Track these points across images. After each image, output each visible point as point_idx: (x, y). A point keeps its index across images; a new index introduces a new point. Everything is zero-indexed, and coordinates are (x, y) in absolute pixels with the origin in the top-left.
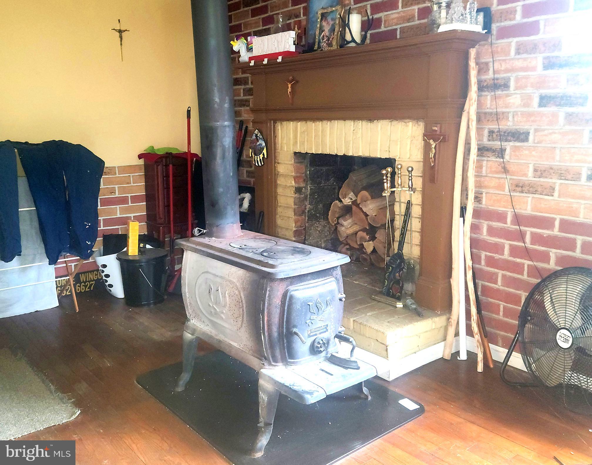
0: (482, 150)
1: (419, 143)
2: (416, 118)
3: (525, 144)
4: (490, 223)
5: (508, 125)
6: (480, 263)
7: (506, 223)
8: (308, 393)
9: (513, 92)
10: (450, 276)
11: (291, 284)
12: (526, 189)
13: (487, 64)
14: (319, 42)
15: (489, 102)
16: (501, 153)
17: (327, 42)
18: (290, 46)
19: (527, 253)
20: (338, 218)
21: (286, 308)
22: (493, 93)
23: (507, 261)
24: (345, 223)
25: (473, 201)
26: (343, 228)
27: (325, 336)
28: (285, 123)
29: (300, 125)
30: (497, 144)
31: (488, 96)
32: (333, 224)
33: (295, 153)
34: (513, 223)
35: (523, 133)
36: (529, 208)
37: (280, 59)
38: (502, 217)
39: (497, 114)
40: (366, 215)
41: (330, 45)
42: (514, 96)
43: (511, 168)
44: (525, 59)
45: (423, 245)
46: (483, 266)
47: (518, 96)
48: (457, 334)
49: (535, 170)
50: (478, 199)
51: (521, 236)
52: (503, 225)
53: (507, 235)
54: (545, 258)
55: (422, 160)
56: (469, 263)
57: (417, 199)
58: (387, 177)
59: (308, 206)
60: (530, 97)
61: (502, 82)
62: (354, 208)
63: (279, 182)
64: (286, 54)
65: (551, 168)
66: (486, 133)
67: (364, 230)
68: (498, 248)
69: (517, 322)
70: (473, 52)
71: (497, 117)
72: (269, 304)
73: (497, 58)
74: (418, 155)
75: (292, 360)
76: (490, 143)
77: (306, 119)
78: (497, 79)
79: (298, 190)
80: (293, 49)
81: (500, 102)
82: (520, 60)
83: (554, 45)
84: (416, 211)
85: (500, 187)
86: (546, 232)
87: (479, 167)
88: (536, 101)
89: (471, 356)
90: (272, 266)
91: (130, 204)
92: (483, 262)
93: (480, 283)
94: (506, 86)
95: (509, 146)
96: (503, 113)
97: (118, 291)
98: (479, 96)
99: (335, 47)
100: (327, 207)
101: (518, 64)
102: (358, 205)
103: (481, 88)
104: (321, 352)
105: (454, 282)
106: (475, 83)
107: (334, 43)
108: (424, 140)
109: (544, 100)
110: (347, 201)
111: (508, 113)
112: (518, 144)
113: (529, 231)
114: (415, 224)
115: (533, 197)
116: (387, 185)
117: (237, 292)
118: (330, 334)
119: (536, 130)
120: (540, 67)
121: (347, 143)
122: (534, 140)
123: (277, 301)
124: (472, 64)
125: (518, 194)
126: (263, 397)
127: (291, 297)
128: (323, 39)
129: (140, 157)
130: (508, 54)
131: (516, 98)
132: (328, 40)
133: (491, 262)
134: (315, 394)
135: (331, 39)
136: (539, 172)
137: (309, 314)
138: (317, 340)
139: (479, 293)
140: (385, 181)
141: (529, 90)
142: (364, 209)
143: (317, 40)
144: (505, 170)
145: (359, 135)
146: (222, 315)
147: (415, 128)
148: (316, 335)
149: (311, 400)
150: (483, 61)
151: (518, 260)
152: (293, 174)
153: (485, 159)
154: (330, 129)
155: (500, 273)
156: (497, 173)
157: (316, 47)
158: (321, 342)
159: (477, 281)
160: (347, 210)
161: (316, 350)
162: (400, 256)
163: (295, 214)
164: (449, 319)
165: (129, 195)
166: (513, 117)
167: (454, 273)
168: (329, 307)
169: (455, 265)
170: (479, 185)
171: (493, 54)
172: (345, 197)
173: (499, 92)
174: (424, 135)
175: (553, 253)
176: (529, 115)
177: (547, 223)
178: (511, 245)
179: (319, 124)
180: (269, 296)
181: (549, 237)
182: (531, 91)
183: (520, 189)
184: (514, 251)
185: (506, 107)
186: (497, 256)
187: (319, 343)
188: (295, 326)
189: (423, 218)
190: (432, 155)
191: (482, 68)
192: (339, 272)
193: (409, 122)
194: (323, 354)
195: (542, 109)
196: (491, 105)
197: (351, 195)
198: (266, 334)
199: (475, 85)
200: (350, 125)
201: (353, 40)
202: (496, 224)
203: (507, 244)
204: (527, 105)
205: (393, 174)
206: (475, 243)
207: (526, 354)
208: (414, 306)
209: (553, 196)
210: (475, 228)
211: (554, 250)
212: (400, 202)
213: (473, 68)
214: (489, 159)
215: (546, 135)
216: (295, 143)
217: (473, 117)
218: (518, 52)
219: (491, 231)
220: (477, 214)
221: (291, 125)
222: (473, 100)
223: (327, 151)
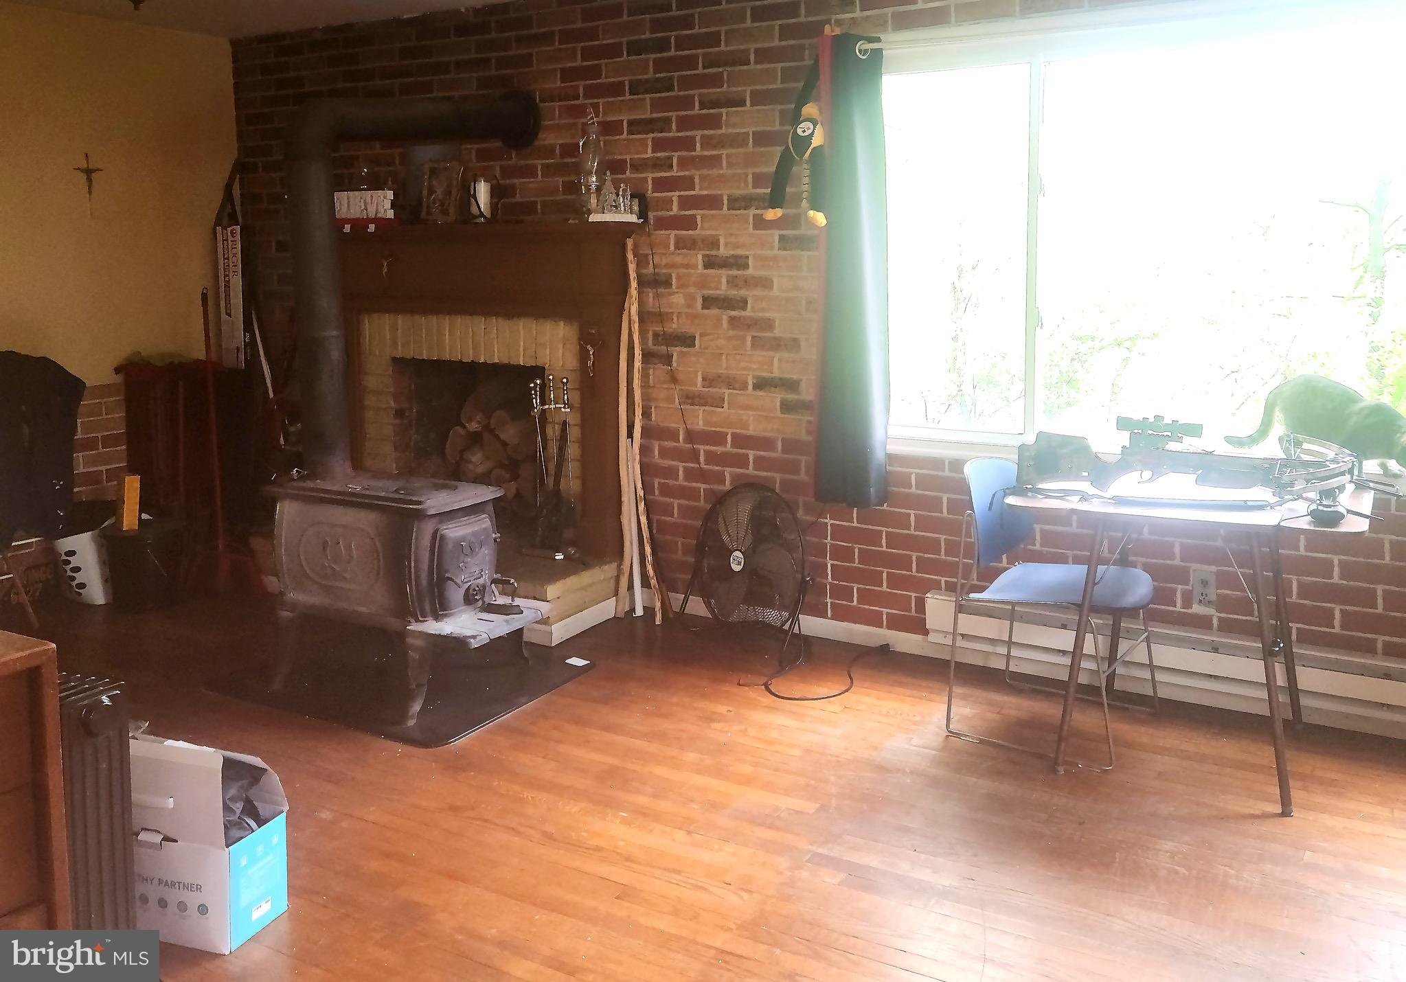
0: (647, 356)
1: (573, 347)
2: (567, 317)
3: (692, 349)
4: (662, 442)
5: (674, 326)
6: (653, 494)
7: (678, 441)
8: (470, 637)
9: (676, 291)
10: (620, 512)
11: (441, 522)
12: (697, 400)
13: (647, 255)
14: (428, 207)
15: (651, 300)
16: (668, 359)
17: (440, 208)
18: (385, 211)
19: (702, 476)
20: (462, 452)
21: (436, 550)
22: (655, 290)
23: (682, 488)
24: (474, 459)
25: (641, 417)
26: (470, 467)
27: (481, 581)
28: (376, 316)
29: (401, 321)
30: (663, 349)
31: (650, 294)
32: (454, 462)
33: (395, 359)
34: (685, 441)
35: (690, 337)
36: (701, 423)
37: (372, 228)
38: (673, 435)
39: (660, 314)
40: (504, 444)
41: (445, 212)
42: (677, 295)
43: (680, 376)
44: (685, 255)
45: (583, 479)
46: (657, 496)
47: (681, 295)
48: (631, 587)
49: (704, 379)
50: (646, 414)
51: (694, 456)
52: (676, 444)
53: (678, 455)
54: (720, 479)
55: (579, 368)
56: (641, 493)
57: (573, 418)
58: (536, 391)
59: (415, 437)
60: (694, 299)
61: (663, 278)
62: (486, 436)
63: (366, 403)
64: (380, 222)
65: (719, 377)
66: (650, 335)
67: (501, 466)
68: (672, 473)
69: (693, 560)
70: (630, 243)
71: (661, 317)
72: (417, 548)
73: (659, 251)
74: (572, 362)
75: (446, 612)
76: (656, 347)
77: (412, 312)
78: (658, 274)
79: (399, 413)
80: (390, 214)
81: (664, 301)
82: (680, 256)
83: (712, 244)
84: (574, 433)
85: (670, 400)
86: (719, 449)
87: (645, 376)
88: (699, 301)
89: (649, 611)
90: (419, 503)
91: (101, 450)
92: (657, 492)
93: (655, 518)
94: (667, 283)
95: (676, 351)
96: (667, 313)
97: (96, 593)
98: (639, 293)
99: (452, 215)
100: (444, 438)
101: (678, 259)
102: (491, 431)
103: (641, 284)
104: (477, 600)
105: (624, 520)
106: (634, 278)
107: (452, 210)
108: (580, 345)
109: (708, 302)
110: (474, 426)
111: (672, 313)
112: (684, 349)
113: (702, 448)
114: (573, 450)
115: (704, 410)
116: (536, 401)
117: (368, 540)
118: (485, 579)
119: (701, 335)
120: (700, 266)
121: (476, 347)
122: (701, 345)
123: (426, 542)
124: (630, 256)
125: (688, 407)
126: (414, 655)
127: (442, 537)
128: (434, 203)
129: (117, 370)
130: (668, 247)
131: (679, 297)
132: (442, 205)
133: (666, 491)
134: (478, 638)
135: (446, 204)
136: (709, 381)
137: (462, 559)
138: (472, 587)
139: (654, 531)
140: (534, 396)
141: (692, 290)
142: (502, 436)
143: (425, 204)
144: (674, 380)
145: (494, 335)
146: (345, 575)
147: (567, 328)
148: (470, 581)
149: (475, 644)
150: (641, 252)
151: (694, 485)
152: (392, 390)
153: (652, 366)
154: (450, 324)
155: (676, 502)
156: (665, 382)
157: (424, 214)
158: (477, 589)
159: (650, 516)
160: (475, 439)
161: (471, 597)
162: (557, 493)
163: (396, 449)
164: (619, 566)
165: (99, 435)
166: (678, 319)
167: (625, 508)
168: (483, 549)
169: (625, 498)
170: (646, 398)
171: (651, 246)
172: (470, 420)
173: (661, 290)
174: (580, 339)
175: (728, 472)
176: (696, 316)
177: (718, 438)
178: (685, 468)
179: (433, 319)
180: (417, 538)
181: (723, 454)
182: (693, 291)
183: (690, 401)
184: (689, 474)
185: (670, 307)
186: (671, 482)
187: (474, 590)
188: (447, 571)
189: (583, 442)
190: (590, 363)
191: (642, 261)
192: (490, 508)
193: (560, 321)
194: (480, 603)
195: (706, 311)
196: (654, 304)
197: (479, 417)
198: (414, 583)
199: (634, 280)
200: (480, 323)
201: (482, 215)
202: (669, 444)
203: (681, 466)
204: (690, 306)
205: (543, 386)
206: (646, 469)
207: (706, 595)
208: (577, 555)
209: (723, 407)
210: (644, 450)
211: (728, 469)
212: (553, 422)
213: (631, 261)
214: (656, 366)
215: (711, 340)
216: (395, 344)
217: (635, 318)
218: (677, 247)
219: (664, 453)
220: (646, 432)
221: (387, 319)
222: (634, 299)
223: (447, 356)
